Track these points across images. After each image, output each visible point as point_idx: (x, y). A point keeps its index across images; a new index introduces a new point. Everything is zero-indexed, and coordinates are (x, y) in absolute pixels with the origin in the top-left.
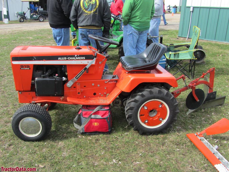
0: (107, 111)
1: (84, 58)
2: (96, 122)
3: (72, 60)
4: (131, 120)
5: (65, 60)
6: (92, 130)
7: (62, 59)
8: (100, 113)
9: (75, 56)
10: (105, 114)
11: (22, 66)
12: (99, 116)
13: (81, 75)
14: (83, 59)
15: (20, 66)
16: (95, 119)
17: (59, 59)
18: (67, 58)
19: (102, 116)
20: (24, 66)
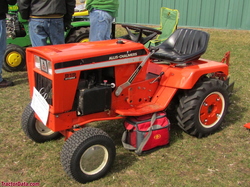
0: (165, 118)
1: (136, 54)
2: (157, 133)
3: (124, 58)
4: (193, 122)
5: (116, 59)
6: (153, 146)
7: (114, 59)
8: (159, 122)
9: (127, 52)
10: (164, 122)
11: (67, 75)
12: (159, 126)
13: (135, 76)
14: (135, 56)
15: (64, 75)
16: (157, 131)
17: (110, 58)
18: (119, 57)
19: (162, 125)
20: (70, 75)
